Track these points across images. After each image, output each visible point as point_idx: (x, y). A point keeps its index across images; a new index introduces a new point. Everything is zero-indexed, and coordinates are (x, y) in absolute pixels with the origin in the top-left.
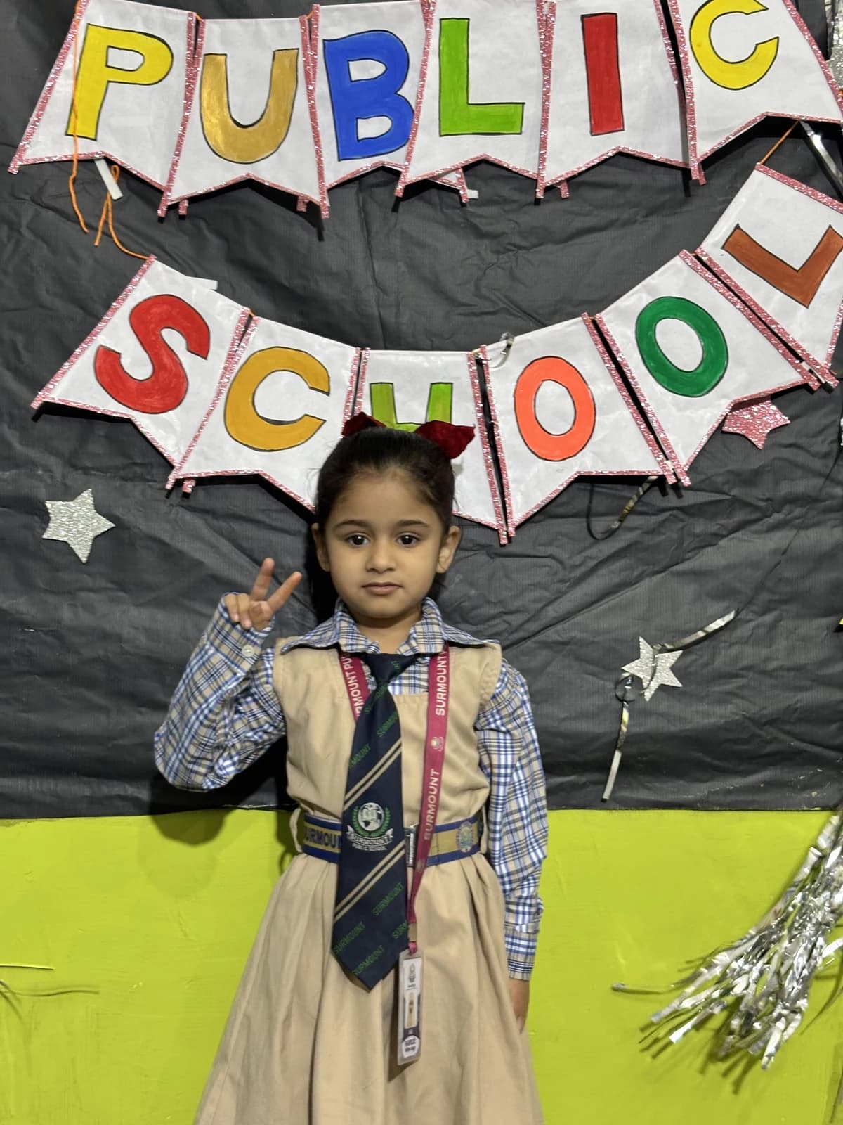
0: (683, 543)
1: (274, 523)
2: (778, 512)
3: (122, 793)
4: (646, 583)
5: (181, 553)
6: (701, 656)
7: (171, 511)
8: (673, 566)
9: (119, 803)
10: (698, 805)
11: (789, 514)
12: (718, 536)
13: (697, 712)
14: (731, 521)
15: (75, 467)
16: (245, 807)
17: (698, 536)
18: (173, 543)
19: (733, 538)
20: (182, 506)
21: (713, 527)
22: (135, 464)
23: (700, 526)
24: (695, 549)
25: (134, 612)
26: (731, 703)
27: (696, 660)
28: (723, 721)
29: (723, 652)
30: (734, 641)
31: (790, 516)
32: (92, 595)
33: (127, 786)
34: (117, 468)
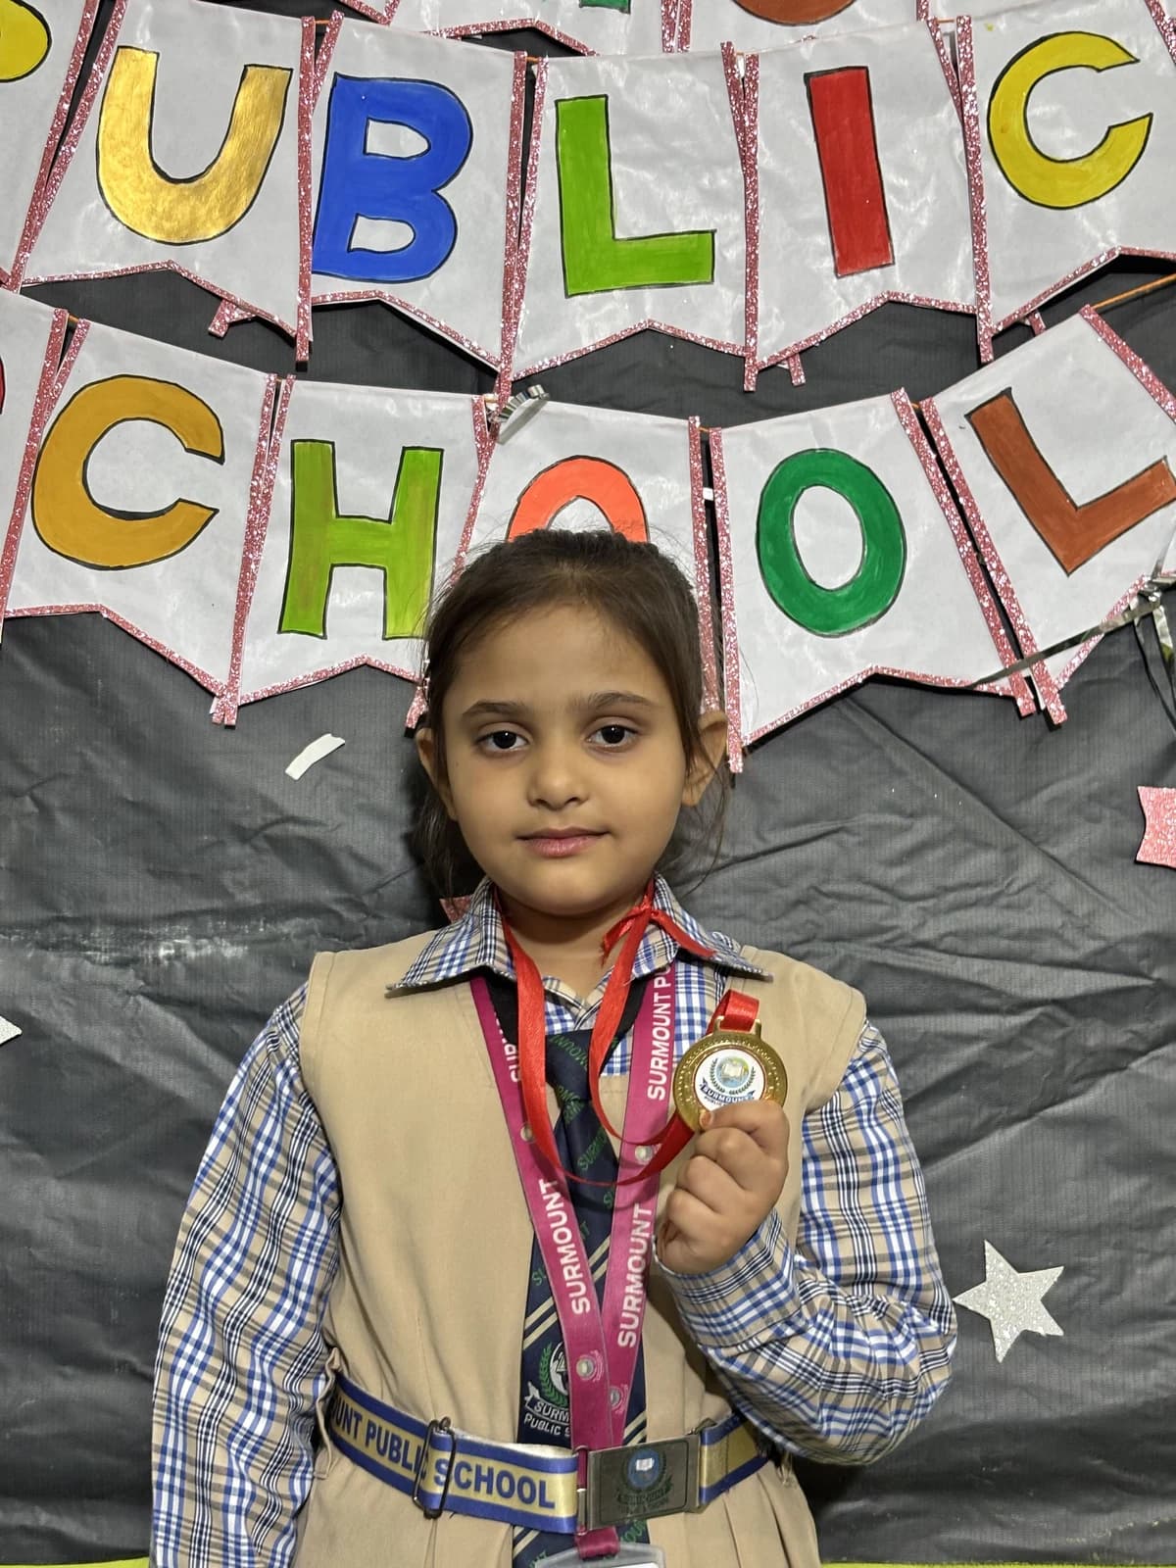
0: (1062, 1067)
3: (28, 1522)
4: (996, 1140)
5: (140, 1081)
6: (1099, 1278)
7: (125, 1004)
8: (1046, 1107)
9: (26, 1542)
10: (1095, 1555)
12: (1130, 1054)
13: (1093, 1384)
14: (1152, 1026)
17: (1092, 1053)
18: (127, 1063)
19: (1154, 1059)
20: (147, 996)
21: (1120, 1038)
22: (64, 920)
23: (1096, 1036)
24: (1083, 1077)
25: (55, 1190)
26: (1155, 1367)
27: (1089, 1285)
28: (1141, 1400)
29: (1139, 1271)
30: (1160, 1249)
33: (37, 1509)
34: (30, 926)
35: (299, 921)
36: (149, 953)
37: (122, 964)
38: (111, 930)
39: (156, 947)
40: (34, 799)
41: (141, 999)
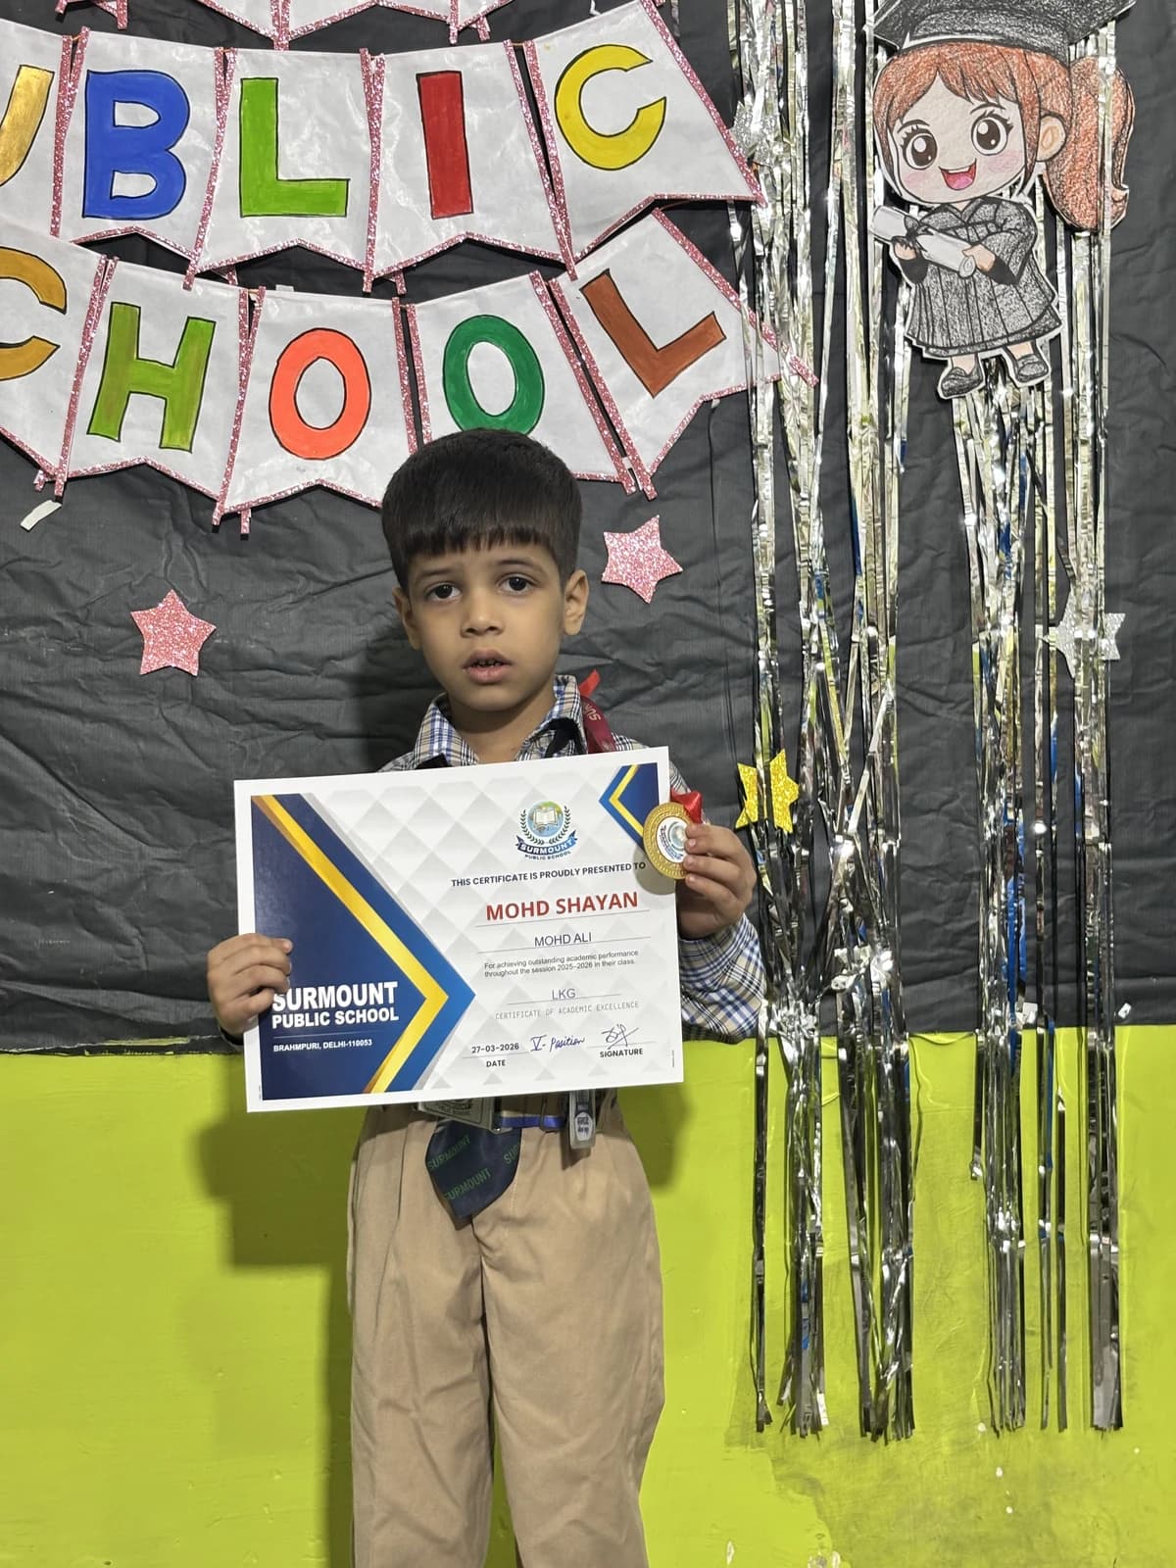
1: (43, 699)
2: (671, 679)
11: (685, 681)
14: (614, 691)
16: (14, 1050)
31: (685, 685)
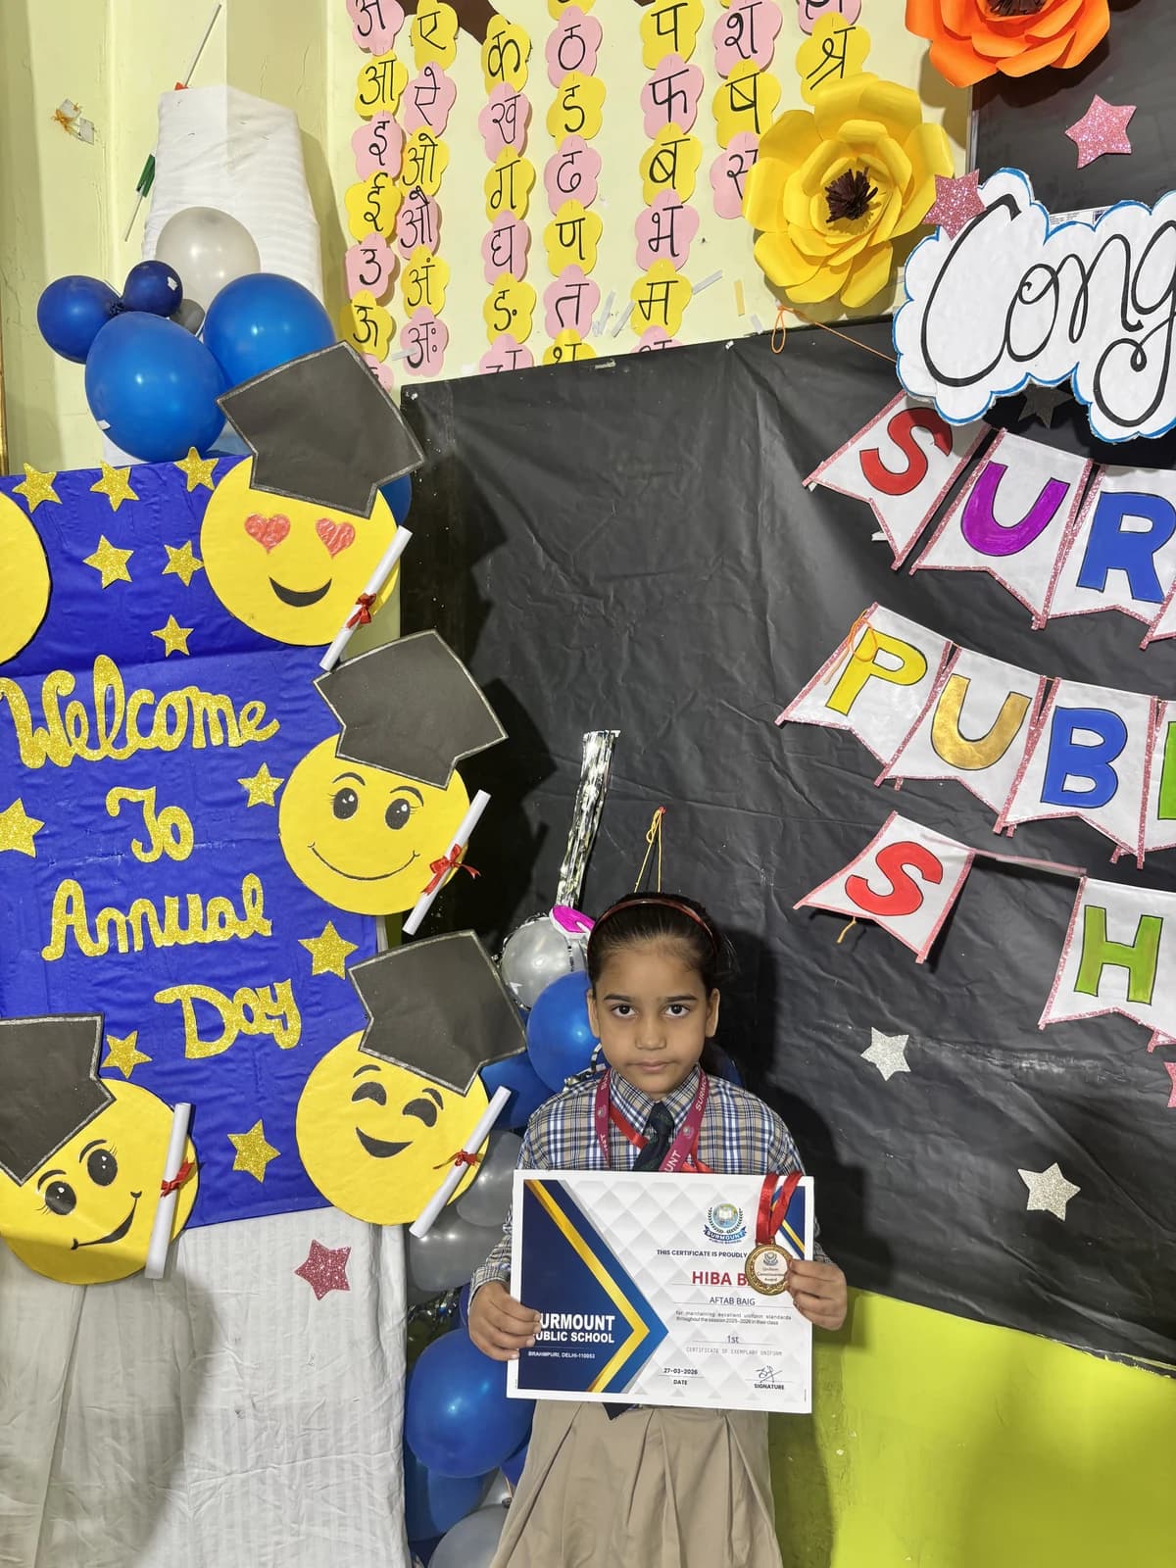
5: (1011, 1120)
7: (1005, 1084)
15: (931, 1037)
20: (1016, 1083)
22: (980, 1044)
25: (971, 1158)
32: (939, 1138)
34: (964, 1043)
35: (1092, 1061)
36: (1017, 1064)
37: (1004, 1067)
38: (1000, 1051)
39: (1021, 1062)
40: (970, 991)
41: (1013, 1083)
